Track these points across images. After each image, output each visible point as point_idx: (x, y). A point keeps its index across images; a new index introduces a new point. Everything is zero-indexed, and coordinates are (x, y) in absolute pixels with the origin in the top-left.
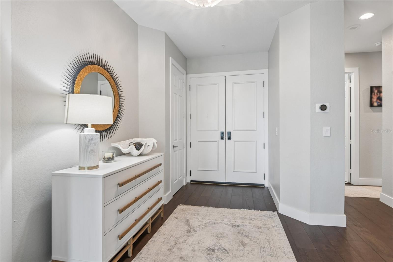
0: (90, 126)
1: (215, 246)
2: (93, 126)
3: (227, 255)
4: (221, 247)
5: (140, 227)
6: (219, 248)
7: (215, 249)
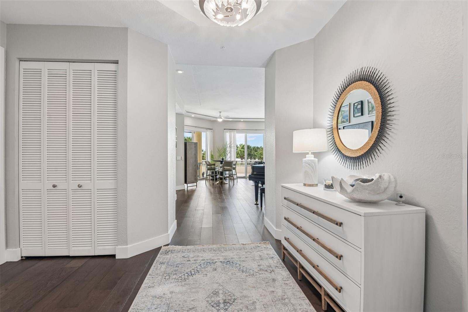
0: (310, 153)
1: (224, 308)
2: (313, 153)
3: (208, 299)
4: (218, 308)
5: (305, 267)
6: (219, 306)
7: (222, 303)
